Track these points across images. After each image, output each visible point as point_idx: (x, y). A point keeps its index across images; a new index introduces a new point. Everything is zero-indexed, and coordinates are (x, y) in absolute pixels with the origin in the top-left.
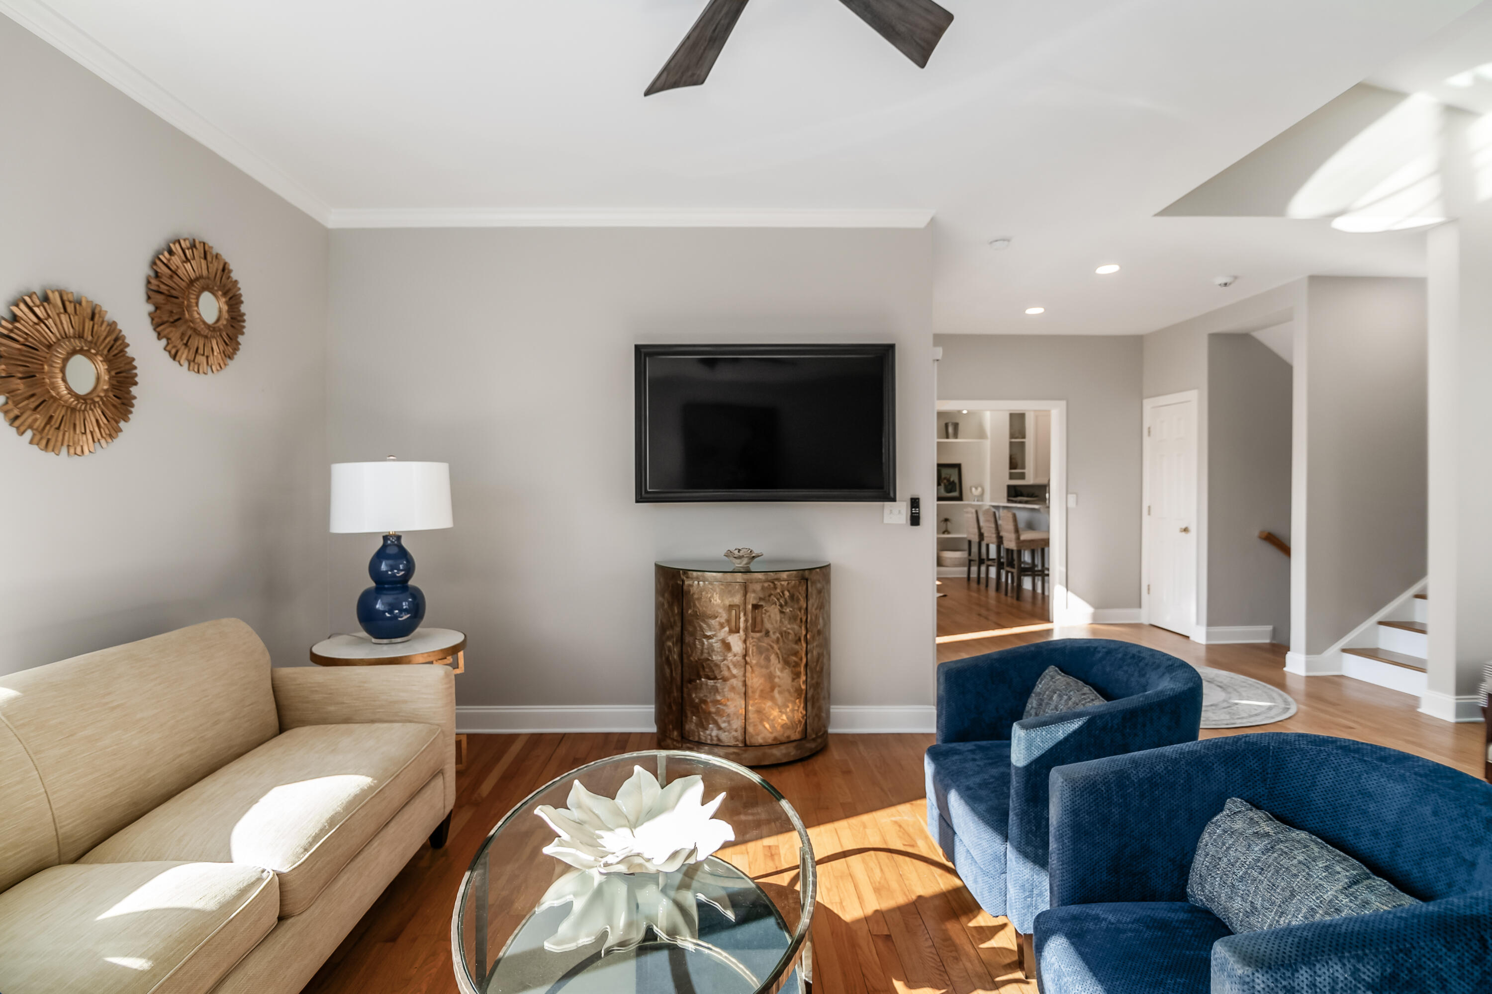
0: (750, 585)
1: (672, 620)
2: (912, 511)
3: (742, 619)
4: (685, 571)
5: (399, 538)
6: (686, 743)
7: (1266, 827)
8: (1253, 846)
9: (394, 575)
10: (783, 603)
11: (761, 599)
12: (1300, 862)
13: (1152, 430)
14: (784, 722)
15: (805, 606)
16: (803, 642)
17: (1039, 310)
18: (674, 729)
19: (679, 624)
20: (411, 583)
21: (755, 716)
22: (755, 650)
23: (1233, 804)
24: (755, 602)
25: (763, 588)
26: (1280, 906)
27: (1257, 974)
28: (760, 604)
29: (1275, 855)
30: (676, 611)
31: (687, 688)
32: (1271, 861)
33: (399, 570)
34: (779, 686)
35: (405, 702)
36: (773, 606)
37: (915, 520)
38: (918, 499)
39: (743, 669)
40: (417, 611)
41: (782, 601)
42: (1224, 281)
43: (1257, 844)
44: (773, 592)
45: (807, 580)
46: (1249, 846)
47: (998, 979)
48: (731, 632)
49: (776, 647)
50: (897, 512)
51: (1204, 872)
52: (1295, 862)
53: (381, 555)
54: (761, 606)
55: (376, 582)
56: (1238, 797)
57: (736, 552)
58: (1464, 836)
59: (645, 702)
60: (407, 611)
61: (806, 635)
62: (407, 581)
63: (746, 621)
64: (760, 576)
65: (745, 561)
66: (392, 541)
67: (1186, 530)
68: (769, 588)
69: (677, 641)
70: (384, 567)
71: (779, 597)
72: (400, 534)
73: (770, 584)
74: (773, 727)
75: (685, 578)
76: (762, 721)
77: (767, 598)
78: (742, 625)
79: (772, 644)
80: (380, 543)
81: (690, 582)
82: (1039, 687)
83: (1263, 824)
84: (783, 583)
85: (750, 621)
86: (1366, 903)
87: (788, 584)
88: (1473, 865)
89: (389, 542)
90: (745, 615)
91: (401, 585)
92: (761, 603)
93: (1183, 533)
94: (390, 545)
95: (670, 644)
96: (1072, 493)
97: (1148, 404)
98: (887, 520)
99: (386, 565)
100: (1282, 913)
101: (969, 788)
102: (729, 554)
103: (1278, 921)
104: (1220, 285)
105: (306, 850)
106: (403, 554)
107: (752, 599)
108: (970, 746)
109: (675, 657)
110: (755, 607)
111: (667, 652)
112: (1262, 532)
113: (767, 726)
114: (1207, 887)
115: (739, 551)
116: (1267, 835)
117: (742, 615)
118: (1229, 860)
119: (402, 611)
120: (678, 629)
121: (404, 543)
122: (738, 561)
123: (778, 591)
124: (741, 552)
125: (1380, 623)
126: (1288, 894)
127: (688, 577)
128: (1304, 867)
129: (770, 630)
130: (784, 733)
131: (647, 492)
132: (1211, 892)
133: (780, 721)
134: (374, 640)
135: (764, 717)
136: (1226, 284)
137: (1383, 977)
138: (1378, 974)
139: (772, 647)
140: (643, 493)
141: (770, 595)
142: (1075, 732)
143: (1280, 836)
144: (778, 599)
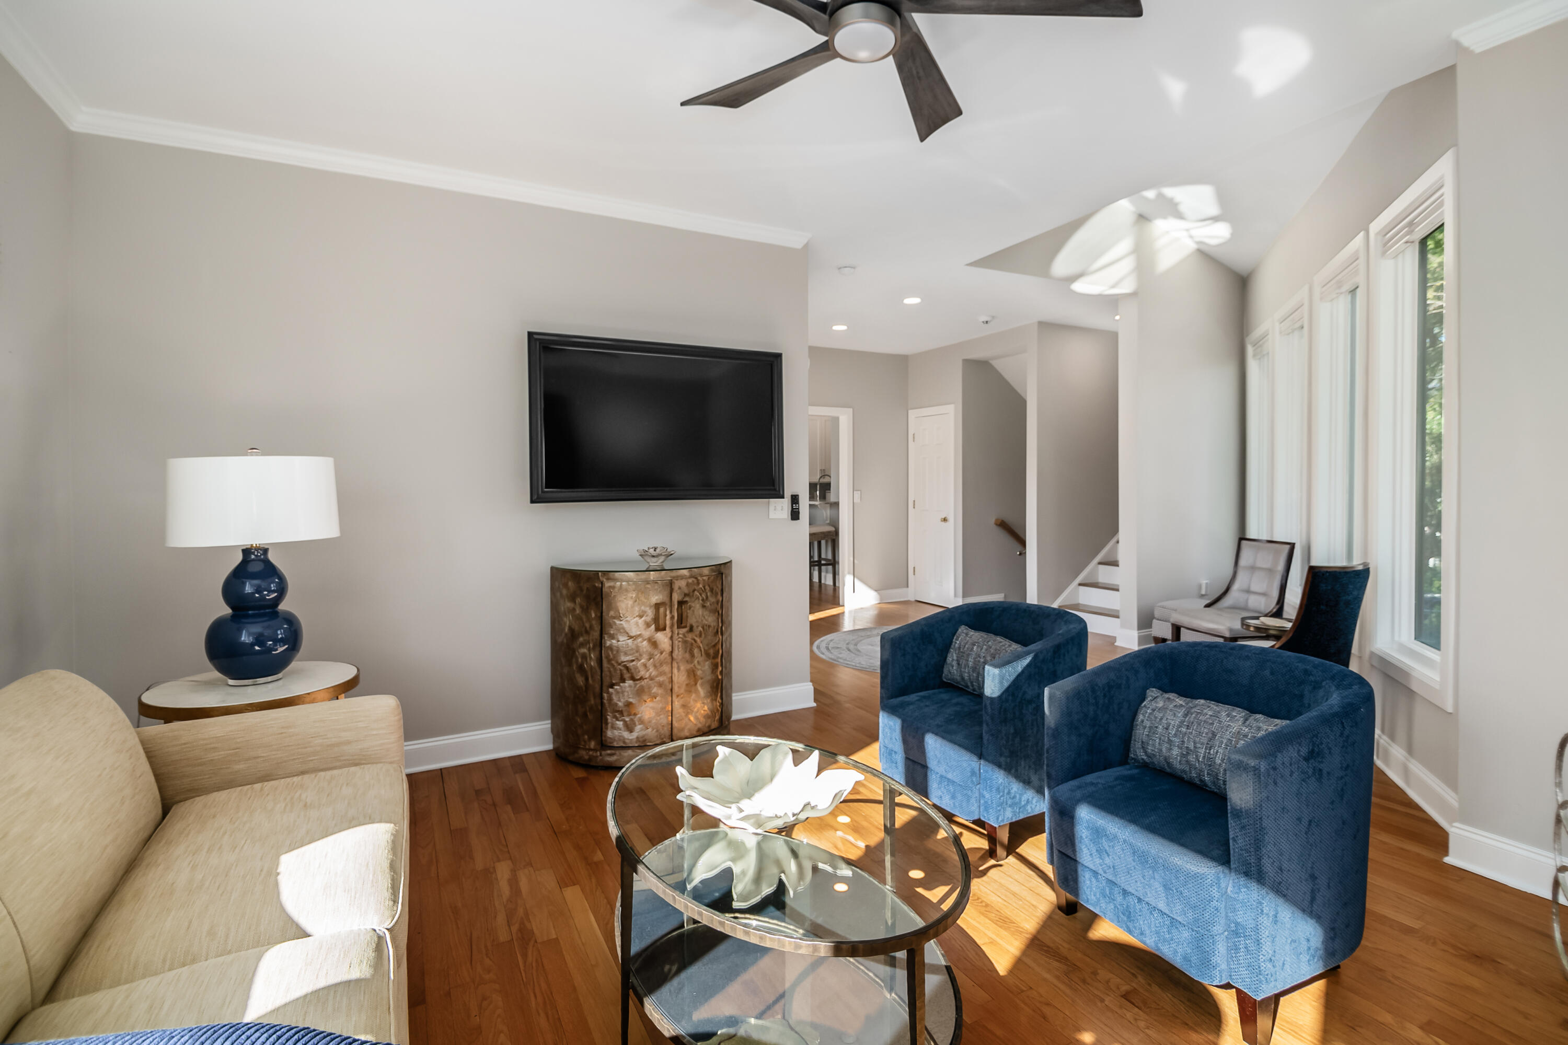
0: (675, 581)
1: (587, 625)
2: (792, 506)
3: (668, 617)
4: (605, 573)
5: (265, 551)
6: (605, 750)
7: (1180, 701)
8: (1177, 713)
9: (263, 598)
10: (705, 598)
11: (686, 595)
12: (1211, 716)
13: (916, 436)
14: (706, 712)
15: (721, 599)
16: (719, 633)
17: (844, 328)
18: (590, 739)
19: (597, 628)
20: (283, 607)
21: (681, 710)
22: (680, 646)
23: (1152, 692)
24: (680, 599)
25: (688, 585)
26: (1207, 744)
27: (1261, 763)
28: (684, 600)
29: (1194, 715)
30: (593, 615)
31: (608, 692)
32: (1192, 720)
33: (270, 591)
34: (702, 679)
35: (349, 743)
36: (697, 601)
37: (795, 515)
38: (798, 495)
39: (670, 666)
40: (294, 639)
41: (704, 596)
42: (985, 319)
43: (1179, 713)
44: (696, 587)
45: (722, 574)
46: (1175, 714)
47: (981, 869)
48: (658, 629)
49: (698, 640)
50: (780, 507)
51: (1145, 739)
52: (1208, 716)
53: (240, 573)
54: (686, 602)
55: (232, 608)
56: (1153, 688)
57: (652, 551)
58: (1292, 682)
59: (539, 718)
60: (282, 641)
61: (722, 627)
62: (277, 605)
63: (672, 618)
64: (685, 572)
65: (662, 559)
66: (257, 556)
67: (945, 520)
68: (693, 584)
69: (594, 646)
70: (248, 589)
71: (701, 591)
72: (266, 547)
73: (694, 579)
74: (696, 718)
75: (605, 580)
76: (687, 714)
77: (691, 594)
78: (668, 622)
79: (696, 638)
80: (239, 557)
81: (611, 584)
82: (957, 643)
83: (1177, 700)
84: (704, 578)
85: (676, 618)
86: (1259, 729)
87: (709, 579)
88: (1302, 696)
89: (253, 557)
90: (671, 612)
91: (269, 610)
92: (687, 599)
93: (943, 523)
94: (253, 560)
95: (584, 650)
96: (857, 490)
97: (912, 414)
98: (772, 515)
99: (252, 585)
100: (1211, 747)
101: (938, 726)
102: (644, 554)
103: (1209, 753)
104: (983, 322)
105: (395, 902)
106: (270, 571)
107: (676, 597)
108: (913, 697)
109: (592, 664)
110: (681, 603)
111: (580, 660)
112: (997, 520)
113: (692, 718)
114: (1150, 748)
115: (655, 549)
116: (1181, 706)
117: (668, 612)
118: (1163, 726)
119: (277, 641)
120: (596, 634)
121: (271, 557)
122: (654, 560)
123: (701, 586)
124: (657, 550)
125: (1080, 585)
126: (1210, 735)
127: (608, 579)
128: (1215, 718)
129: (694, 625)
130: (706, 723)
131: (543, 492)
132: (1153, 750)
133: (702, 712)
134: (231, 682)
135: (689, 711)
136: (987, 322)
137: (1309, 752)
138: (1307, 750)
139: (695, 641)
140: (540, 492)
141: (694, 591)
142: (1028, 665)
143: (1190, 705)
144: (701, 594)
